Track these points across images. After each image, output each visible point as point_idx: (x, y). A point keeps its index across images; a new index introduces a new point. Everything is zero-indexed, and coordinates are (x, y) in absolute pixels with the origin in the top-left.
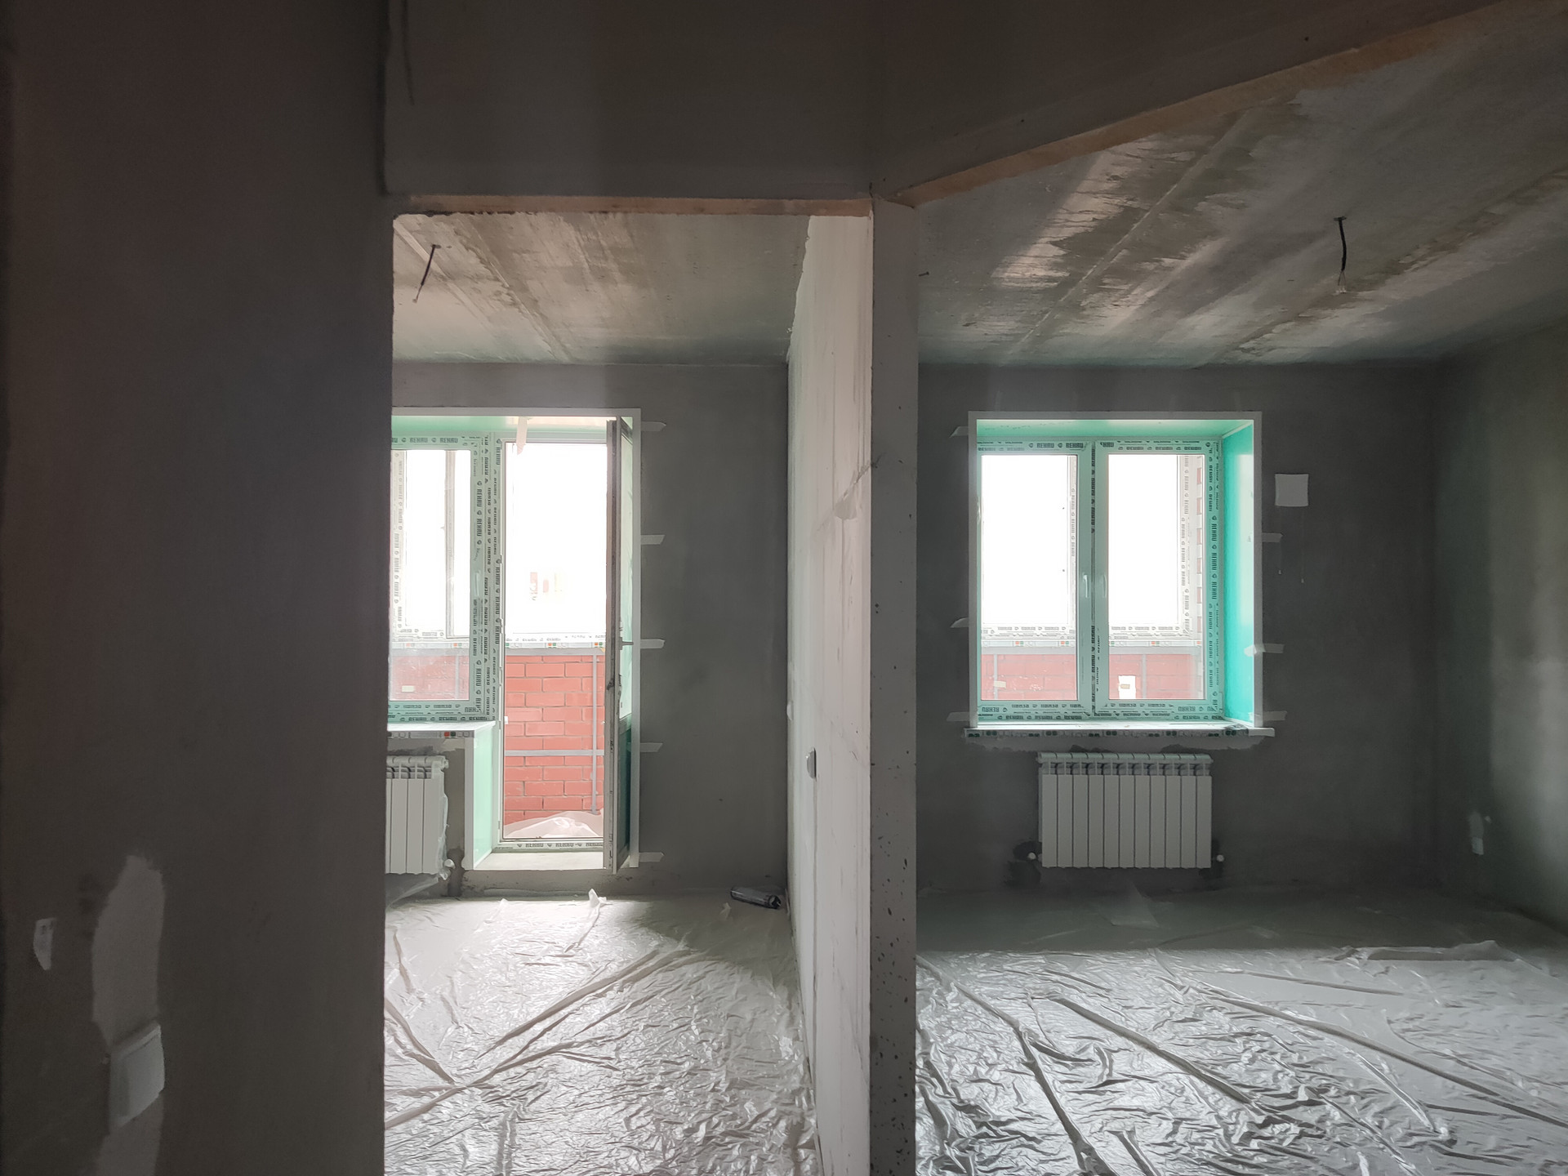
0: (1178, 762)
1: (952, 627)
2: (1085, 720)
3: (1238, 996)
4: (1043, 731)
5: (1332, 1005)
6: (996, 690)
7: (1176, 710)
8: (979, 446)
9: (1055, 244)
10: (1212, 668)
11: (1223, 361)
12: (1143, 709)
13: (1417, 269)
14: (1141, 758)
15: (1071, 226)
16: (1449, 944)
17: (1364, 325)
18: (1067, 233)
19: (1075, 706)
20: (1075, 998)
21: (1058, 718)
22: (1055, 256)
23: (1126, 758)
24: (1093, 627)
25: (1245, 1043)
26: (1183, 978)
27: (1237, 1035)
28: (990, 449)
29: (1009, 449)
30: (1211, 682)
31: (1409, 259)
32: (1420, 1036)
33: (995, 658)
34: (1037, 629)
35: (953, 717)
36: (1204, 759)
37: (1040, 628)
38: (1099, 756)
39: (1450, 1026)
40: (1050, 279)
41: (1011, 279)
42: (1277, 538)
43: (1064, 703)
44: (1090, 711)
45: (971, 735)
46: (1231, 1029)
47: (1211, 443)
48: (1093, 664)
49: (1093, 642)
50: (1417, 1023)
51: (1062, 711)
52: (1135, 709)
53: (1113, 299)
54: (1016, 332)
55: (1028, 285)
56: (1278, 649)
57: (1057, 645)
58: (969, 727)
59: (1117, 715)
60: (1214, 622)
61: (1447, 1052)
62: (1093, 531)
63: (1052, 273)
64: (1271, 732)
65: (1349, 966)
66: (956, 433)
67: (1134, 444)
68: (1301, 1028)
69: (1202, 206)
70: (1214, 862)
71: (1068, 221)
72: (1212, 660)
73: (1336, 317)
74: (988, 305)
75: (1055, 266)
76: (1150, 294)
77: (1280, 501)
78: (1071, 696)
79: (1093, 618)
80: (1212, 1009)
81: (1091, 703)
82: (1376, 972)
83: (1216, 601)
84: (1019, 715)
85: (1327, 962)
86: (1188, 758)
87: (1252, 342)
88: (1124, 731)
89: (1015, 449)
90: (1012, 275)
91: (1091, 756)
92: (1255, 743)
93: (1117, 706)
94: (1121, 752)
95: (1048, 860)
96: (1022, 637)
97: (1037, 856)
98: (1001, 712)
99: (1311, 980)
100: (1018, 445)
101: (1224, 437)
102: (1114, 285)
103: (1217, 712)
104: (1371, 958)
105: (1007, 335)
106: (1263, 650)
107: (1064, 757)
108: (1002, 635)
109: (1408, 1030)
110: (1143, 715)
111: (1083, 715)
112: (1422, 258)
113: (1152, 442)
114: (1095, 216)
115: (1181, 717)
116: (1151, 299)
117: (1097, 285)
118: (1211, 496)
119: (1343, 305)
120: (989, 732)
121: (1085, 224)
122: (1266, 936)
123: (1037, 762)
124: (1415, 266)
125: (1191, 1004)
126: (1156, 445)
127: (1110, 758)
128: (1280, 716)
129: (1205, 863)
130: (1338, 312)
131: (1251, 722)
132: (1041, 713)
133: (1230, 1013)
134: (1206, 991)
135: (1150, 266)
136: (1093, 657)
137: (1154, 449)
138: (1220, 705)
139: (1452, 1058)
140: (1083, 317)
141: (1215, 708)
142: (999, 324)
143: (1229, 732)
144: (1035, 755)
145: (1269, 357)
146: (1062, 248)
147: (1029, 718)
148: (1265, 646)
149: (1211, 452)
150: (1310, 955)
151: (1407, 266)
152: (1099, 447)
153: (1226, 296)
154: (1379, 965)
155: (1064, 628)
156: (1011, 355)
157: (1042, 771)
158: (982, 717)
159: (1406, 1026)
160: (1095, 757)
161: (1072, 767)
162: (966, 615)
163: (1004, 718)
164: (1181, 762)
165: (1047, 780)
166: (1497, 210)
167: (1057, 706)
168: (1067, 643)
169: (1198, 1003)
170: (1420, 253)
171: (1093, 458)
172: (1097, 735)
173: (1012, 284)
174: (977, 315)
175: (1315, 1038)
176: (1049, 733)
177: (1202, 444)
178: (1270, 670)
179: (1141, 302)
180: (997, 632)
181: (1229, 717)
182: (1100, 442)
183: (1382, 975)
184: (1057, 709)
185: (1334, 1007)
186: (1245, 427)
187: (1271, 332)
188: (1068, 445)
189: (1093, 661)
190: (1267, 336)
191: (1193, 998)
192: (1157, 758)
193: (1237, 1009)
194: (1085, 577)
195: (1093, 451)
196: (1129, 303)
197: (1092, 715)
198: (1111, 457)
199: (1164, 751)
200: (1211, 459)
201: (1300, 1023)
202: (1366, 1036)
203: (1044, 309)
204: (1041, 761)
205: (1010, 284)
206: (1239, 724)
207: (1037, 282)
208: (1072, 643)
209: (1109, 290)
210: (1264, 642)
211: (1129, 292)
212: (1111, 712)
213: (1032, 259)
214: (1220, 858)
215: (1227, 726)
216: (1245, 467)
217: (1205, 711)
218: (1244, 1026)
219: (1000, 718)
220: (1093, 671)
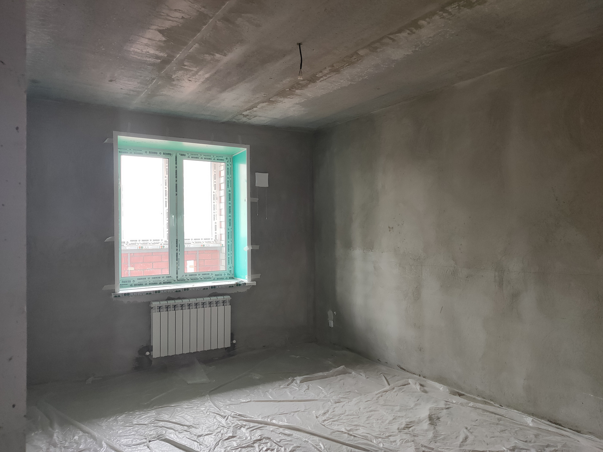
0: (217, 300)
1: (105, 241)
2: (173, 283)
3: (250, 416)
4: (153, 291)
5: (291, 412)
6: (129, 272)
7: (214, 276)
8: (119, 150)
9: (160, 31)
10: (229, 256)
11: (234, 120)
12: (200, 276)
13: (322, 80)
14: (200, 300)
15: (170, 20)
16: (327, 369)
17: (294, 109)
18: (167, 24)
19: (169, 277)
20: (172, 436)
21: (160, 284)
22: (160, 41)
23: (193, 301)
24: (177, 240)
25: (259, 446)
26: (224, 410)
27: (255, 442)
28: (125, 152)
29: (135, 153)
30: (229, 262)
31: (320, 75)
32: (330, 423)
33: (129, 254)
34: (149, 240)
35: (106, 288)
36: (228, 298)
37: (151, 240)
38: (180, 301)
39: (340, 414)
40: (157, 57)
41: (135, 53)
42: (256, 200)
43: (163, 276)
44: (175, 279)
45: (116, 297)
46: (251, 438)
47: (228, 158)
48: (177, 257)
49: (177, 246)
50: (327, 415)
51: (162, 280)
52: (196, 277)
53: (188, 76)
54: (138, 90)
55: (145, 59)
56: (257, 247)
57: (159, 248)
58: (115, 292)
59: (188, 280)
60: (230, 236)
61: (343, 430)
62: (177, 195)
63: (157, 53)
64: (254, 283)
65: (293, 388)
66: (106, 141)
67: (195, 156)
68: (281, 430)
69: (239, 21)
70: (232, 344)
71: (168, 15)
72: (229, 253)
73: (285, 102)
74: (122, 69)
75: (160, 48)
76: (207, 76)
77: (257, 185)
78: (166, 272)
79: (177, 235)
80: (241, 427)
81: (176, 275)
82: (304, 389)
83: (231, 227)
84: (141, 283)
85: (285, 388)
86: (220, 298)
87: (248, 111)
88: (192, 288)
89: (138, 153)
90: (136, 50)
91: (177, 301)
92: (248, 289)
93: (188, 276)
94: (191, 298)
95: (156, 354)
96: (142, 245)
97: (150, 353)
98: (132, 282)
99: (280, 399)
100: (140, 152)
101: (233, 156)
102: (190, 67)
103: (231, 276)
104: (301, 382)
105: (133, 91)
106: (251, 248)
107: (164, 303)
108: (132, 244)
109: (325, 420)
110: (200, 279)
111: (172, 281)
112: (325, 75)
113: (203, 155)
114: (183, 15)
115: (216, 279)
116: (207, 79)
117: (181, 66)
118: (228, 181)
119: (289, 97)
120: (125, 294)
121: (177, 20)
122: (257, 378)
123: (150, 307)
124: (322, 79)
125: (230, 426)
126: (205, 157)
127: (186, 301)
128: (258, 276)
129: (228, 345)
130: (286, 100)
131: (246, 279)
132: (152, 282)
133: (248, 428)
134: (235, 416)
135: (208, 57)
136: (177, 253)
137: (204, 158)
138: (232, 273)
139: (345, 433)
140: (172, 85)
141: (230, 274)
142: (129, 83)
143: (238, 285)
144: (149, 303)
145: (254, 121)
146: (164, 35)
147: (146, 285)
148: (252, 246)
149: (228, 162)
150: (277, 384)
151: (318, 78)
152: (179, 156)
153: (242, 83)
154: (305, 385)
155: (162, 240)
156: (136, 103)
157: (153, 311)
158: (122, 286)
159: (324, 418)
160: (179, 302)
161: (167, 307)
162: (113, 235)
163: (134, 285)
164: (218, 300)
165: (155, 315)
166: (361, 52)
167: (160, 278)
168: (164, 247)
169: (234, 425)
170: (325, 72)
171: (176, 161)
172: (180, 291)
173: (136, 56)
174: (116, 75)
175: (289, 435)
176: (156, 292)
177: (224, 158)
178: (254, 256)
179: (202, 80)
180: (130, 242)
181: (237, 277)
182: (179, 153)
183: (307, 390)
184: (160, 279)
185: (292, 414)
186: (243, 151)
187: (257, 107)
188: (164, 154)
189: (177, 255)
190: (255, 109)
191: (231, 422)
192: (207, 299)
193: (252, 424)
194: (173, 216)
195: (176, 157)
196: (196, 80)
197: (177, 281)
198: (184, 161)
199: (210, 296)
200: (228, 165)
201: (281, 427)
202: (309, 429)
203: (153, 76)
204: (152, 306)
205: (134, 56)
206: (242, 281)
207: (149, 58)
208: (167, 247)
209: (187, 70)
210: (251, 245)
211: (197, 73)
212: (185, 279)
213: (147, 40)
214: (234, 342)
215: (236, 282)
216: (243, 170)
217: (226, 275)
218: (257, 435)
219: (131, 286)
220: (177, 260)
